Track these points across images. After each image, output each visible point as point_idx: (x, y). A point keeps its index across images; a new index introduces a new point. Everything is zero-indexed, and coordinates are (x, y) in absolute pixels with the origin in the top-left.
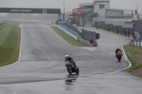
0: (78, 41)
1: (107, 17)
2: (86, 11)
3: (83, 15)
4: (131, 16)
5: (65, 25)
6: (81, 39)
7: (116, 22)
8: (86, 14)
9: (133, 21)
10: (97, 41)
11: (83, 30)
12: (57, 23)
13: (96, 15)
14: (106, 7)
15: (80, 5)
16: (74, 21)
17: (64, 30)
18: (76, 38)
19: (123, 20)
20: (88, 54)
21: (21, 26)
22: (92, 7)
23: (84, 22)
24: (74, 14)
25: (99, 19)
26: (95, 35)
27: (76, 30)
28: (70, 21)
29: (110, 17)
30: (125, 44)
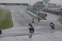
0: (37, 17)
1: (49, 7)
8: (39, 6)
9: (61, 9)
11: (39, 13)
12: (27, 10)
13: (44, 6)
16: (34, 9)
17: (30, 13)
19: (56, 8)
20: (43, 23)
23: (39, 9)
24: (34, 6)
25: (45, 8)
27: (36, 13)
29: (50, 7)
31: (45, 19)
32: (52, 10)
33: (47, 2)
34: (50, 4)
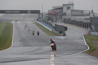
0: (53, 32)
1: (72, 15)
2: (58, 11)
3: (56, 14)
4: (89, 15)
5: (44, 21)
6: (54, 31)
7: (78, 19)
8: (57, 13)
9: (90, 18)
10: (66, 32)
11: (56, 25)
12: (38, 20)
13: (65, 14)
14: (71, 8)
15: (53, 7)
16: (49, 19)
17: (43, 25)
18: (51, 30)
19: (83, 17)
21: (13, 22)
22: (62, 8)
23: (57, 19)
24: (49, 14)
25: (66, 17)
26: (64, 28)
27: (51, 25)
28: (47, 18)
29: (74, 16)
30: (85, 34)
31: (64, 35)
32: (77, 20)
33: (70, 7)
34: (74, 10)
